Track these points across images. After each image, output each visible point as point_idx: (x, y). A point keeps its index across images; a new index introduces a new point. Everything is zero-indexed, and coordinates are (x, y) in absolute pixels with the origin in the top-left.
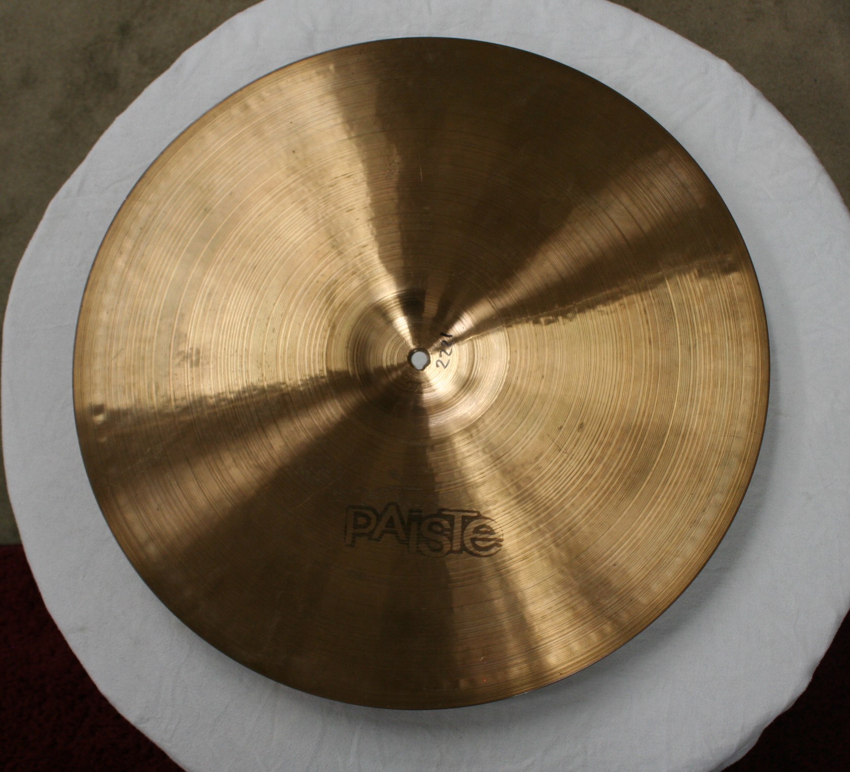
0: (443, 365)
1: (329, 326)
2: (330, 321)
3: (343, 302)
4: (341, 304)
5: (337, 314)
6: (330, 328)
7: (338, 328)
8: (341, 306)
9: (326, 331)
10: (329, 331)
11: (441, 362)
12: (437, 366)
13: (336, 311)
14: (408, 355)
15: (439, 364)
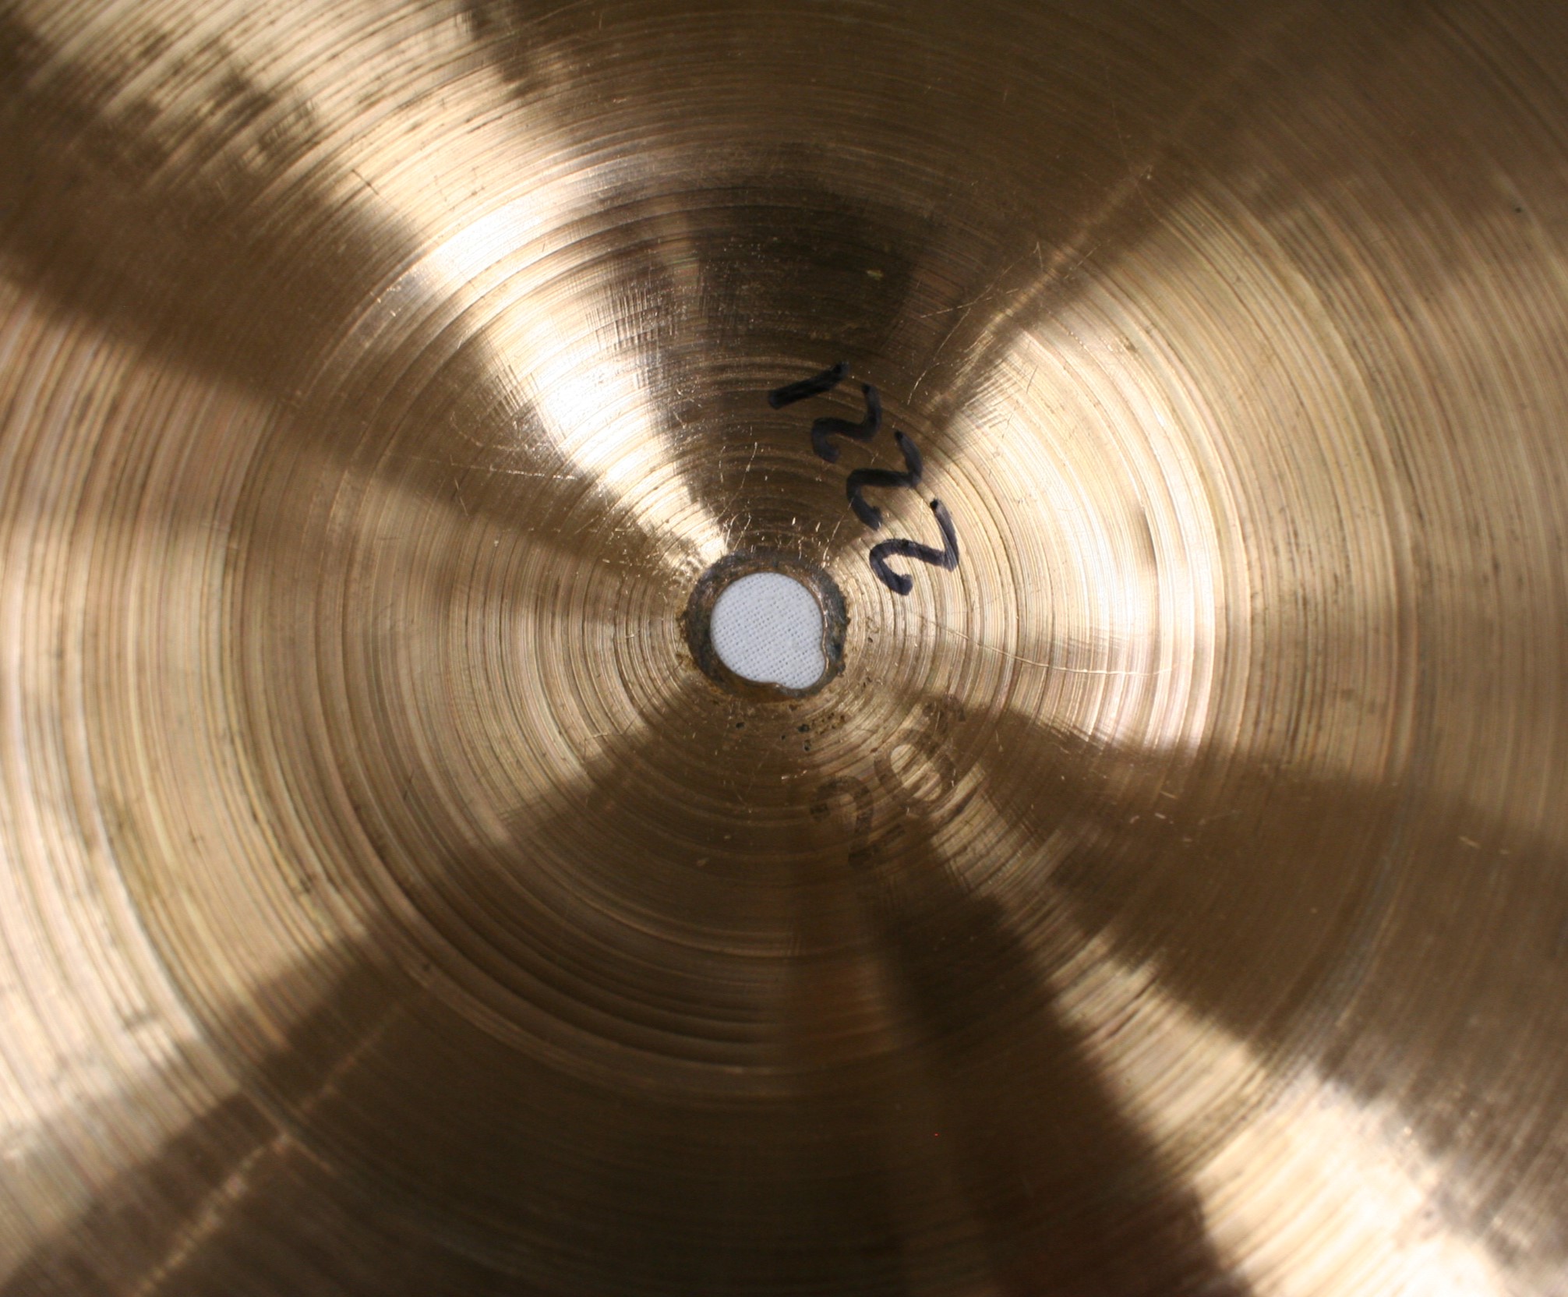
0: (927, 555)
1: (88, 843)
2: (73, 801)
3: (62, 634)
4: (61, 654)
5: (79, 734)
6: (103, 849)
7: (153, 815)
8: (74, 661)
9: (94, 884)
10: (111, 875)
11: (905, 548)
12: (900, 585)
13: (61, 719)
14: (685, 650)
15: (898, 564)
